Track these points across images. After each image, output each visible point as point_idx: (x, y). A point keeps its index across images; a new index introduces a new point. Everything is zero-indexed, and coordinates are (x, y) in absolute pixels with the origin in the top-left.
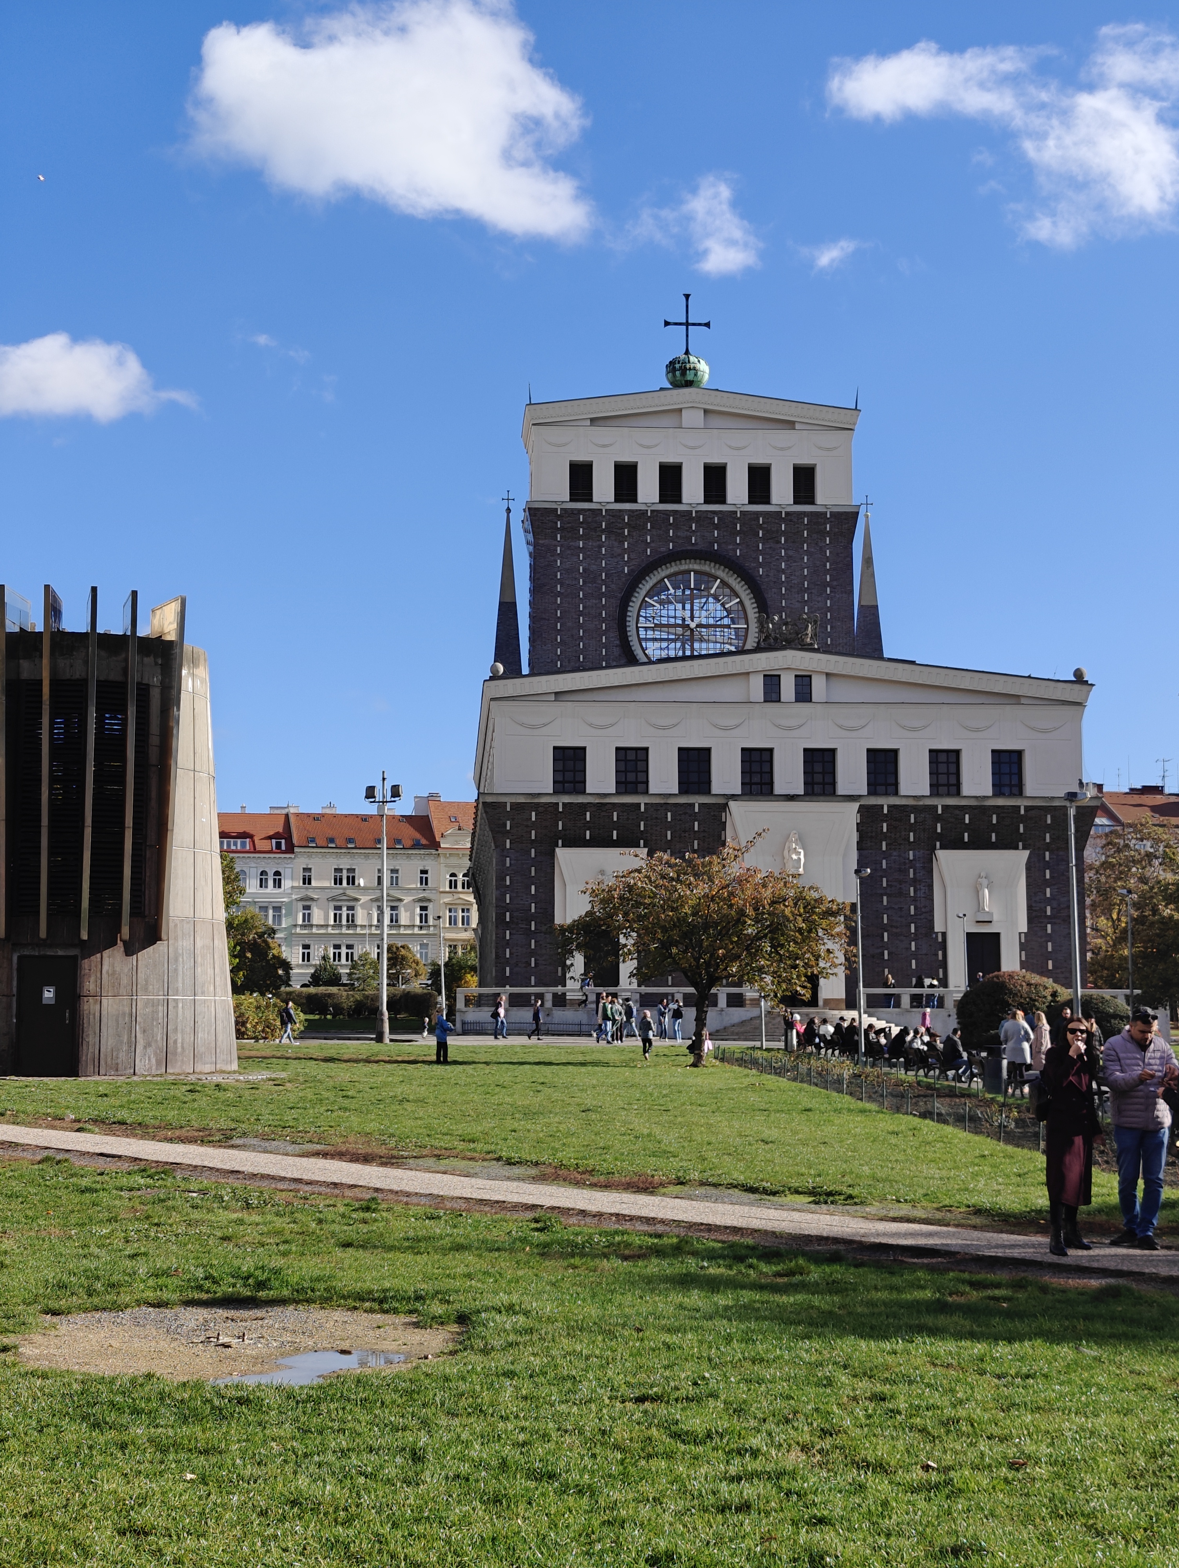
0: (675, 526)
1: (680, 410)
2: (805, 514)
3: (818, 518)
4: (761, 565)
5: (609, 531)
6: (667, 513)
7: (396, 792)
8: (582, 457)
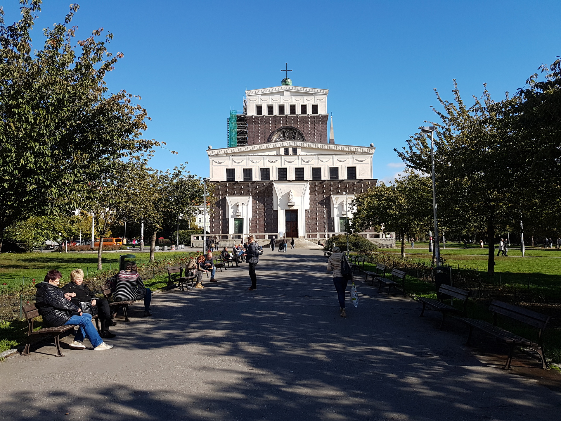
0: (283, 120)
1: (284, 91)
2: (315, 116)
3: (318, 117)
4: (304, 129)
5: (266, 122)
6: (281, 117)
8: (259, 104)
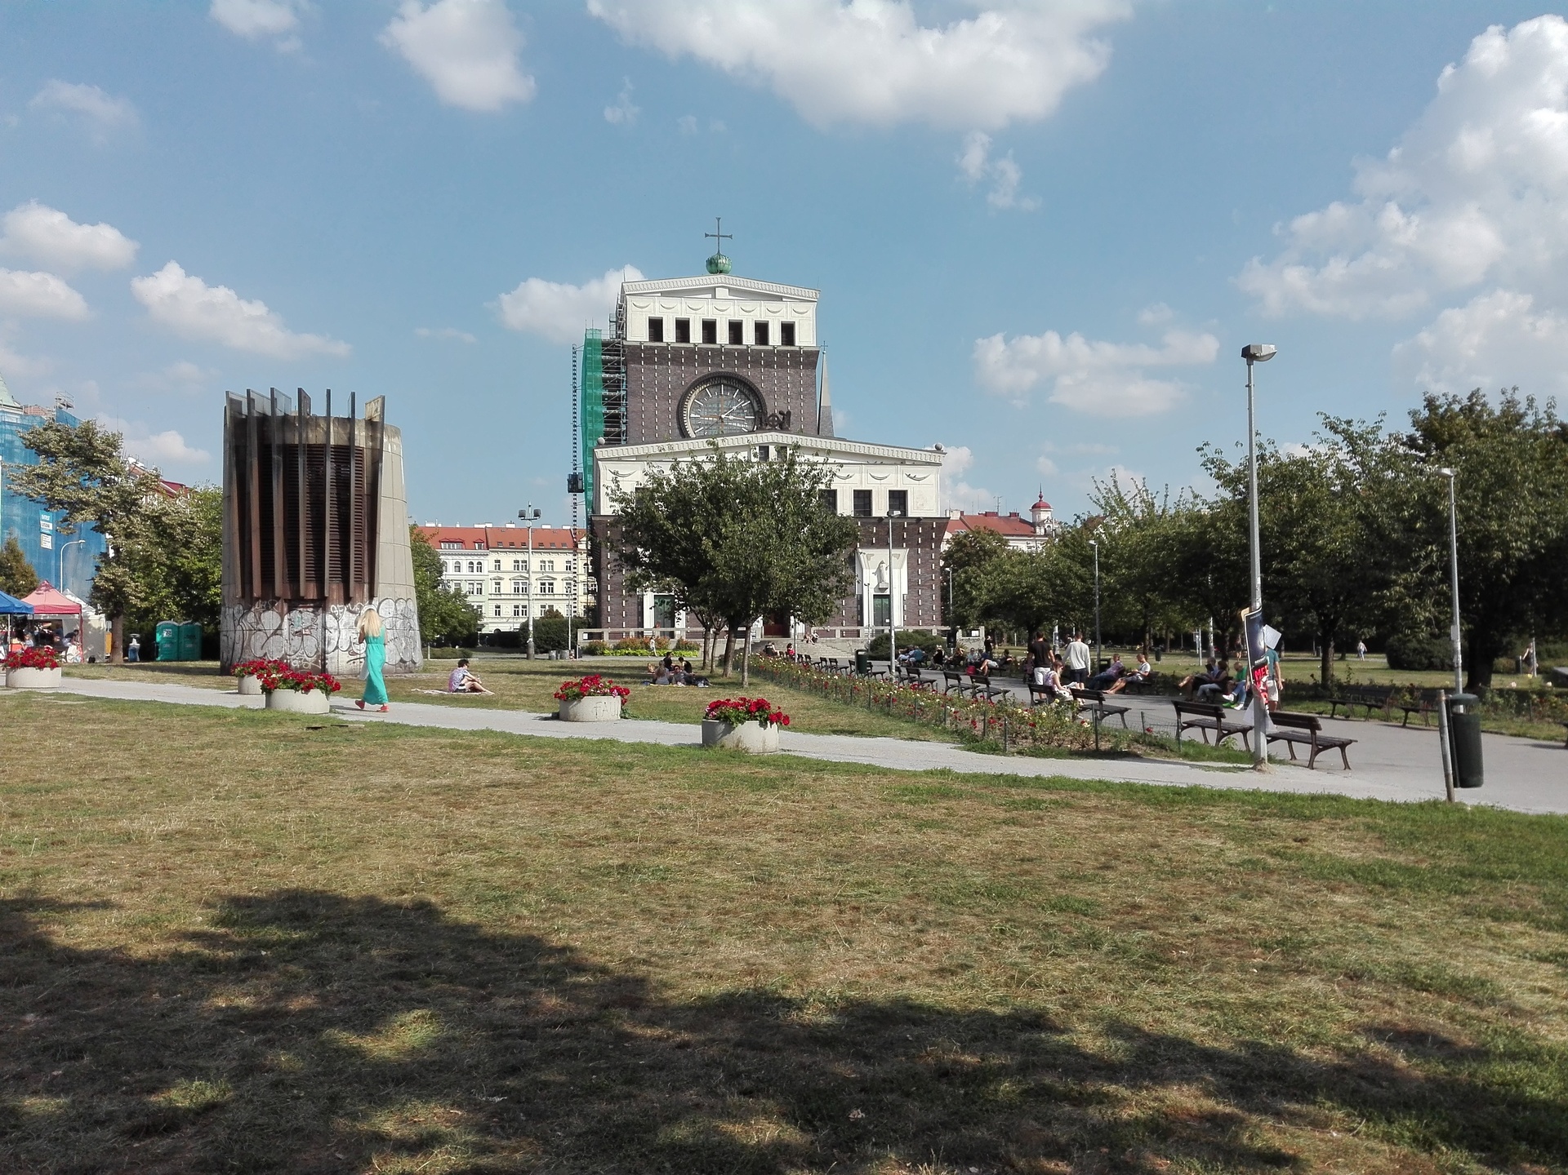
0: (712, 357)
2: (788, 351)
3: (796, 355)
4: (762, 381)
5: (673, 360)
6: (707, 350)
7: (537, 514)
8: (657, 315)
